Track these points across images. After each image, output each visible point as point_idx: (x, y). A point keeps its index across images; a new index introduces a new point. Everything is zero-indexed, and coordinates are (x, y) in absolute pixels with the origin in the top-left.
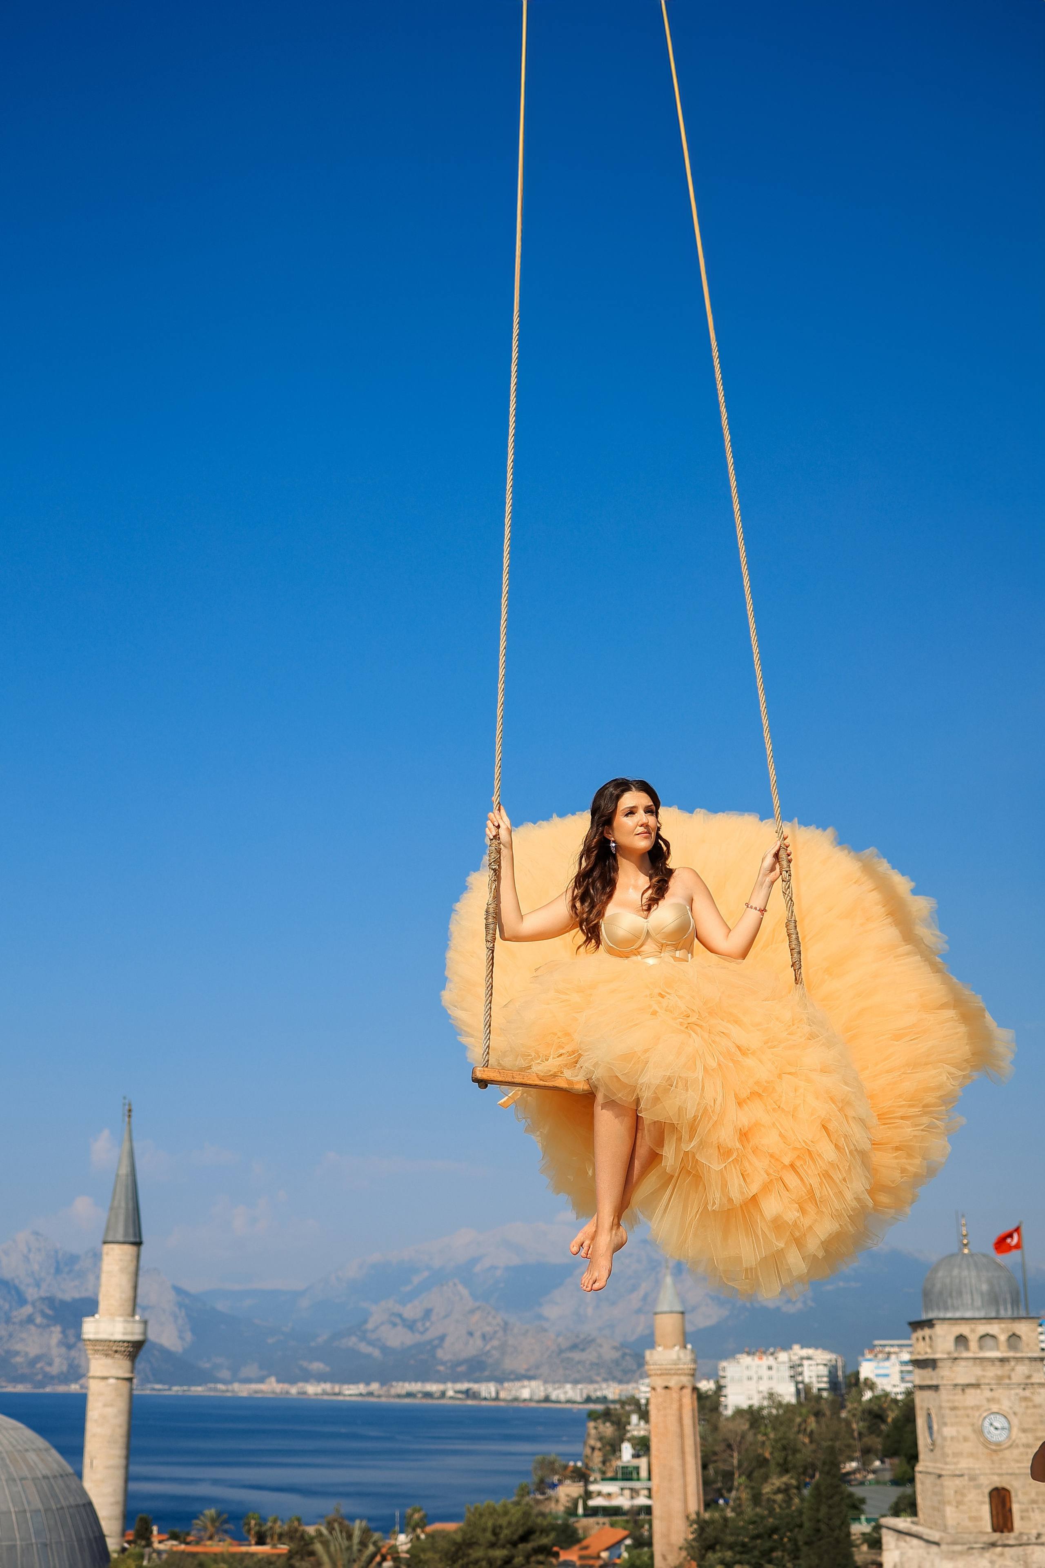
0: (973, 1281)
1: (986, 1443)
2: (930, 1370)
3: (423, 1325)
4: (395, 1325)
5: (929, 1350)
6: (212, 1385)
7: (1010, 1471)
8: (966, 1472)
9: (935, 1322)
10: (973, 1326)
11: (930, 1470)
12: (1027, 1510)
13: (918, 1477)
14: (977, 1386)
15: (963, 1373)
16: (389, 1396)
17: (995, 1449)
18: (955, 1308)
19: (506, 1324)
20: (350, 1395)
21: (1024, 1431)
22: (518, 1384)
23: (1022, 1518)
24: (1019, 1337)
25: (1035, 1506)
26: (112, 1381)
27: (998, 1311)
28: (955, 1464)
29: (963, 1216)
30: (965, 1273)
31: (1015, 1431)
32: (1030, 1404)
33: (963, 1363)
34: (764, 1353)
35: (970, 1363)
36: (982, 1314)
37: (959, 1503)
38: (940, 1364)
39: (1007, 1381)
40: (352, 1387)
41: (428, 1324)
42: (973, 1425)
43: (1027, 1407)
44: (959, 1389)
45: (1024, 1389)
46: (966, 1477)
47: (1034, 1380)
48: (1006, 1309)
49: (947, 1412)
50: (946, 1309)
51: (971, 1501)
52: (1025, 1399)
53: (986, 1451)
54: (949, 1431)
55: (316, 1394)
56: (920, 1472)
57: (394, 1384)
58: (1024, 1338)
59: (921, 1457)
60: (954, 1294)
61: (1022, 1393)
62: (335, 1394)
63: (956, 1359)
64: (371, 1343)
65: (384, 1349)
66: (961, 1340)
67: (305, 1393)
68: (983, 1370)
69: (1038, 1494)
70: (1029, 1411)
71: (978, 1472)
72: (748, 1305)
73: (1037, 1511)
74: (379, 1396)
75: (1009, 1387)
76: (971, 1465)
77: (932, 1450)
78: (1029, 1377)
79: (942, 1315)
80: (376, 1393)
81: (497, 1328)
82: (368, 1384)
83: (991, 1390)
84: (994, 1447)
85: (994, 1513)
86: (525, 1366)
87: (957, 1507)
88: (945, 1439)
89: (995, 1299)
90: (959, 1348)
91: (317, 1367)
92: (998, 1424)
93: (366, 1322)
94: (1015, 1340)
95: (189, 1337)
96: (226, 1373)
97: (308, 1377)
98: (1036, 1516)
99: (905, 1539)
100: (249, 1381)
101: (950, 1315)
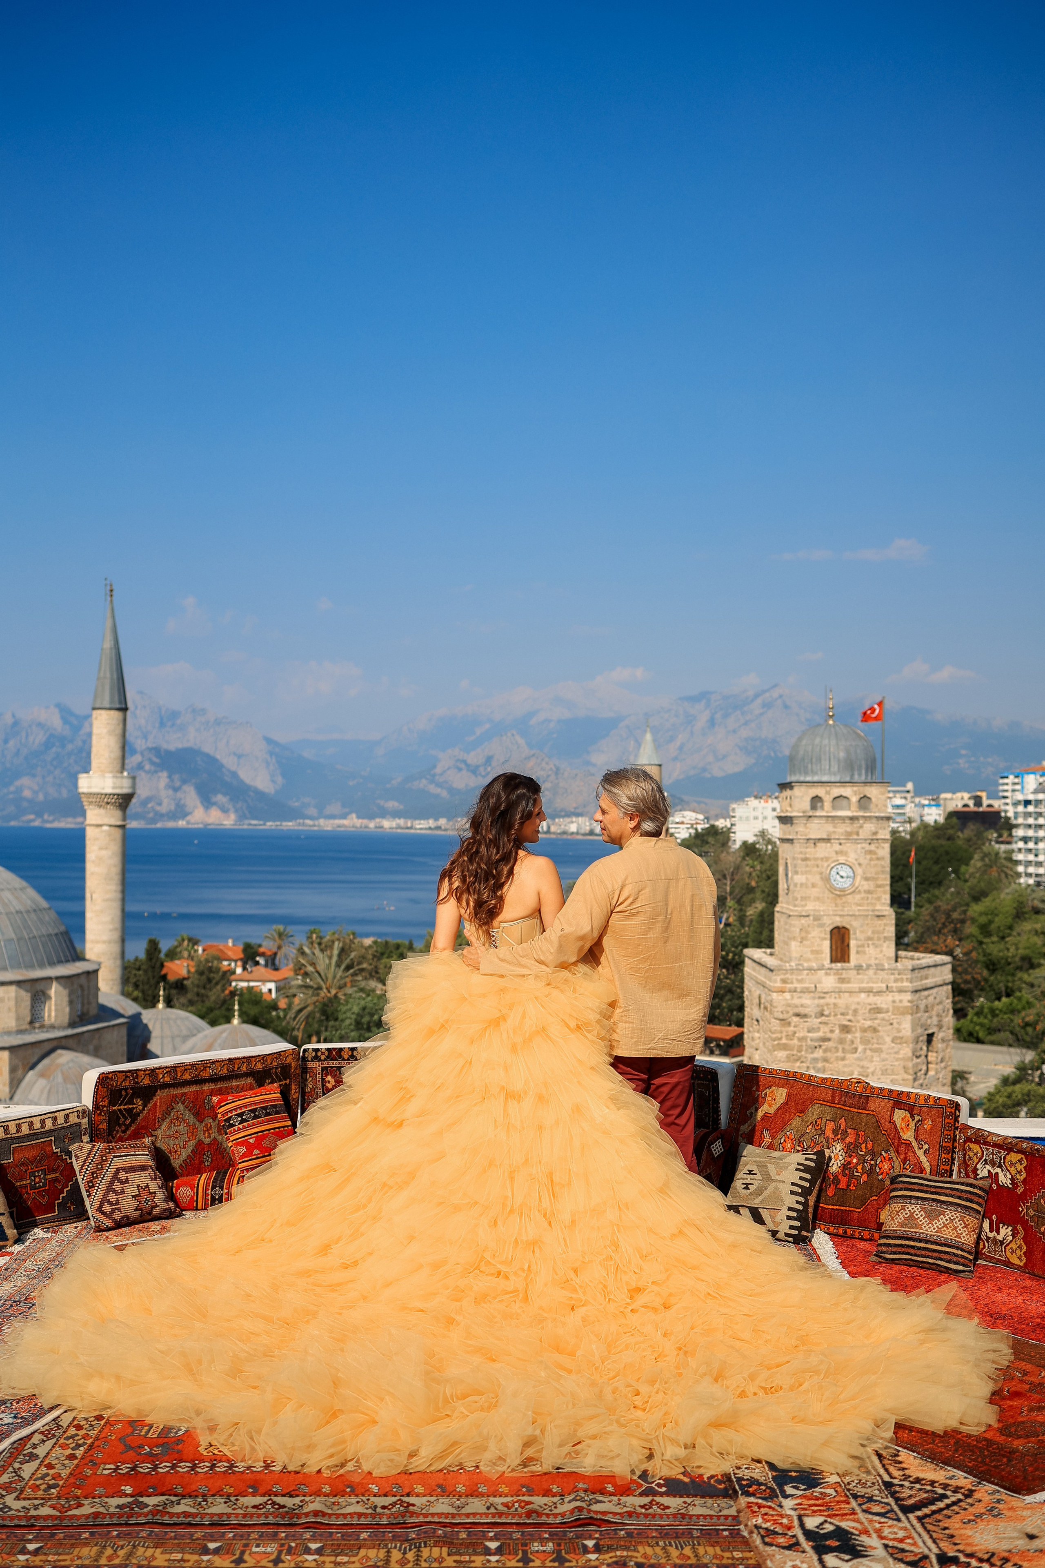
0: (832, 749)
1: (832, 889)
2: (789, 825)
3: (485, 769)
4: (460, 770)
5: (789, 809)
6: (301, 821)
7: (851, 913)
8: (812, 913)
9: (795, 785)
10: (828, 788)
11: (784, 911)
12: (863, 946)
13: (777, 915)
14: (828, 840)
15: (816, 829)
17: (840, 894)
18: (814, 773)
19: (558, 769)
20: (421, 829)
21: (867, 879)
22: (568, 820)
23: (858, 952)
24: (869, 798)
25: (870, 942)
26: (105, 828)
27: (852, 776)
28: (805, 906)
29: (833, 690)
30: (826, 742)
31: (858, 879)
32: (874, 857)
33: (816, 821)
34: (769, 797)
35: (823, 821)
36: (838, 779)
37: (803, 939)
38: (796, 821)
39: (855, 837)
40: (423, 822)
41: (489, 769)
42: (821, 873)
43: (871, 859)
44: (812, 844)
45: (871, 844)
46: (811, 918)
47: (879, 837)
48: (860, 775)
49: (800, 862)
50: (806, 773)
51: (813, 937)
52: (870, 852)
53: (831, 896)
54: (799, 879)
55: (392, 828)
56: (780, 912)
58: (873, 800)
59: (780, 899)
60: (814, 760)
61: (868, 847)
62: (408, 828)
63: (810, 817)
64: (438, 785)
65: (451, 790)
66: (816, 801)
67: (382, 827)
68: (835, 827)
69: (873, 932)
70: (872, 863)
71: (822, 913)
72: (772, 754)
73: (873, 947)
74: (446, 830)
75: (856, 841)
76: (817, 908)
77: (789, 894)
78: (875, 833)
79: (802, 779)
80: (442, 827)
81: (550, 773)
82: (436, 819)
83: (840, 844)
84: (838, 893)
85: (834, 947)
86: (575, 805)
87: (801, 942)
88: (796, 885)
89: (850, 765)
90: (813, 807)
91: (392, 805)
92: (842, 873)
93: (435, 767)
94: (864, 801)
95: (280, 780)
96: (312, 811)
97: (384, 813)
98: (871, 951)
99: (758, 967)
100: (332, 817)
101: (808, 779)
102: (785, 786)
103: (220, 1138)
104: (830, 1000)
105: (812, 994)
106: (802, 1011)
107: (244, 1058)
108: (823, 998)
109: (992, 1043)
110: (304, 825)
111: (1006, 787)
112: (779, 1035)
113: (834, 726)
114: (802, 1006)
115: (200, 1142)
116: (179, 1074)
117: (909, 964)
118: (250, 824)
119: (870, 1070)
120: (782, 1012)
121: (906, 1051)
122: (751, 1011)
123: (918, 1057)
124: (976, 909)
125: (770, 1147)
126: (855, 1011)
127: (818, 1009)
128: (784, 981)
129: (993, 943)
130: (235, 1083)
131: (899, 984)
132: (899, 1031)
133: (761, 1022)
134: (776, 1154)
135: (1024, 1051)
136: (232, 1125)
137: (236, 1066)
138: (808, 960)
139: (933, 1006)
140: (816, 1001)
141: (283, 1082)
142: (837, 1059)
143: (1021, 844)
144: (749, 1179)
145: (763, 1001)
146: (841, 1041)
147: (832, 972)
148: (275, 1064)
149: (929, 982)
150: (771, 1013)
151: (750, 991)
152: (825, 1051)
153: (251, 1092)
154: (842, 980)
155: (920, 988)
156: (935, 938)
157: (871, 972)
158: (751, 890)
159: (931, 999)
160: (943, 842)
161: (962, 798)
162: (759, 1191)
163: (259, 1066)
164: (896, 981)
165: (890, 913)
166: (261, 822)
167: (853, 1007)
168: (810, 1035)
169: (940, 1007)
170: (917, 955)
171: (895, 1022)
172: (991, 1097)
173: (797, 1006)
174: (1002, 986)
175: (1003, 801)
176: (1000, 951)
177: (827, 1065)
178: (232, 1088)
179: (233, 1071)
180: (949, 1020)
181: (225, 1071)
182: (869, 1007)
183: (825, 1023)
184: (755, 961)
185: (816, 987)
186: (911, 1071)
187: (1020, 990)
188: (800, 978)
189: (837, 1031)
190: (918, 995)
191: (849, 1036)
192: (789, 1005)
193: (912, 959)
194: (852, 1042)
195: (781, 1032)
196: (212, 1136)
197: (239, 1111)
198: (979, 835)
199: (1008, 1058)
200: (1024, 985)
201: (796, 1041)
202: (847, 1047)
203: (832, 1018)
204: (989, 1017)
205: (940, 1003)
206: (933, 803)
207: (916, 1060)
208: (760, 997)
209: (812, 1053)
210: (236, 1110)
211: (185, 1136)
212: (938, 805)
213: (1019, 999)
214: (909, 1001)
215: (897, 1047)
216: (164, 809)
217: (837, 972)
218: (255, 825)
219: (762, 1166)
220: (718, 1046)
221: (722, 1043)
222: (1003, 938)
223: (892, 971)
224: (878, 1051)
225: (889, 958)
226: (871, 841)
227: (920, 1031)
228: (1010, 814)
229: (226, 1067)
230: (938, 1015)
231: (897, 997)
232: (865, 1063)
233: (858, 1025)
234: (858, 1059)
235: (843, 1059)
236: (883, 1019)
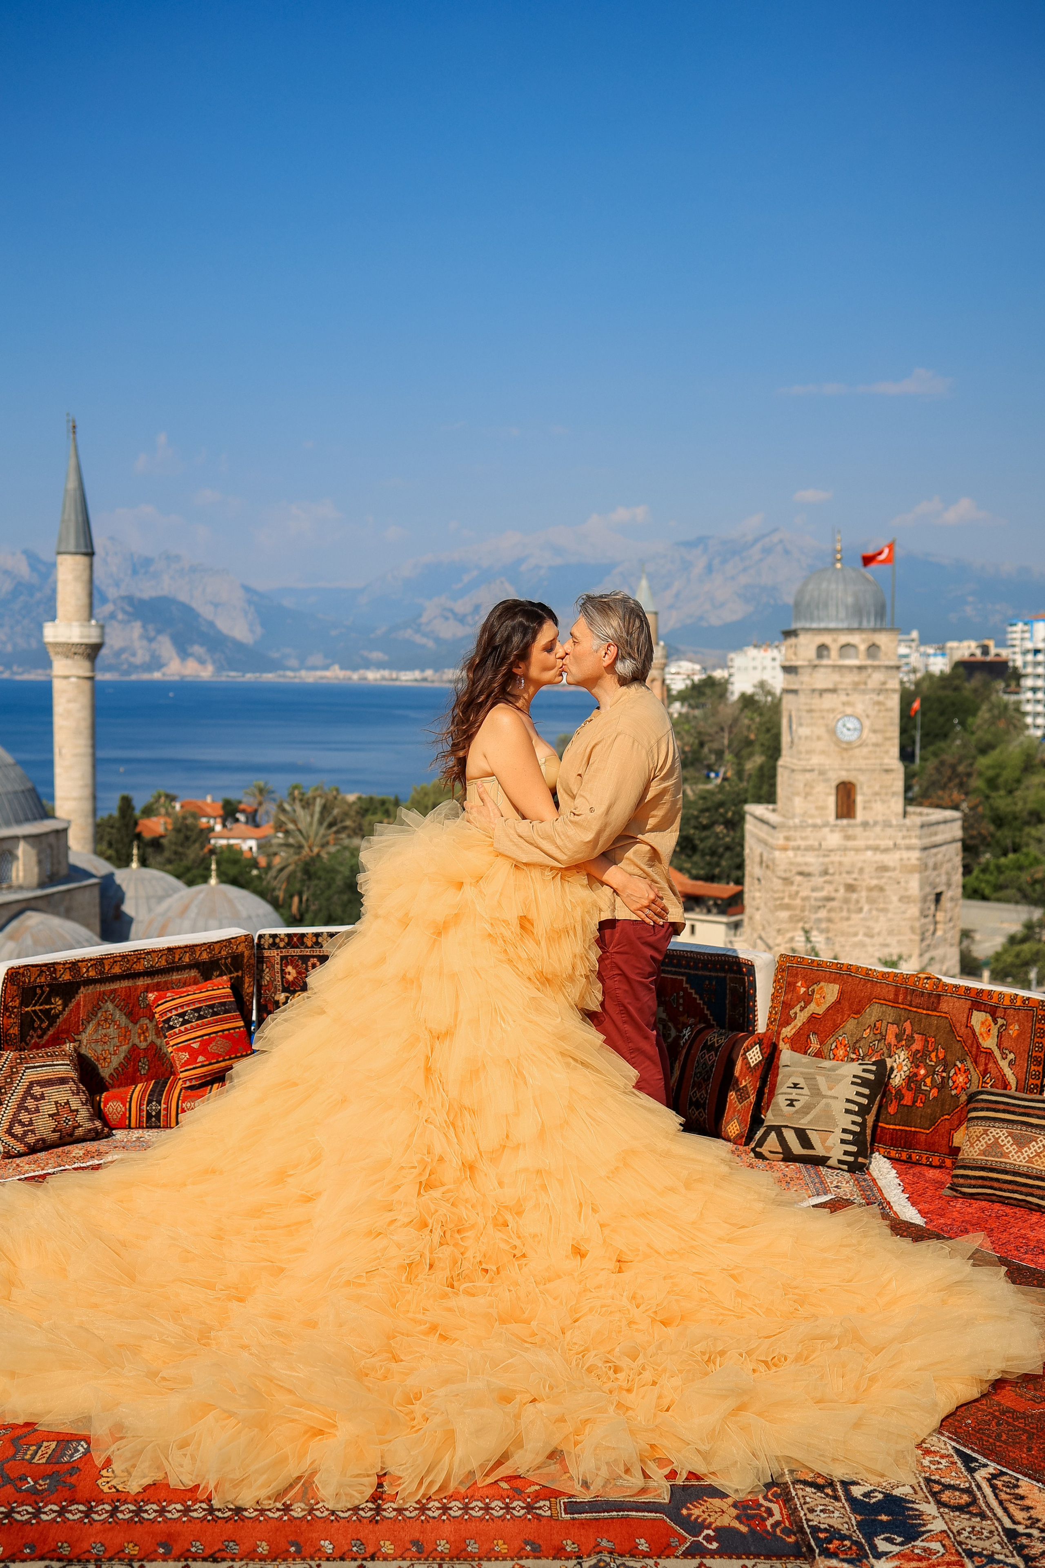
0: (839, 595)
1: (838, 742)
2: (792, 675)
3: (473, 618)
4: (447, 619)
5: (793, 657)
6: (281, 673)
7: (858, 767)
8: (815, 767)
9: (799, 632)
10: (835, 636)
11: (788, 765)
13: (780, 770)
14: (834, 691)
16: (442, 681)
17: (846, 747)
18: (820, 619)
20: (407, 681)
21: (875, 731)
23: (864, 808)
24: (877, 646)
25: (878, 798)
26: (73, 680)
27: (860, 623)
28: (809, 760)
29: (839, 532)
30: (833, 586)
31: (865, 731)
32: (883, 708)
33: (822, 670)
34: (769, 646)
35: (829, 670)
36: (844, 625)
37: (807, 795)
38: (800, 670)
39: (863, 687)
40: (408, 673)
43: (879, 711)
44: (816, 695)
45: (879, 694)
46: (816, 772)
47: (886, 687)
48: (869, 621)
49: (804, 714)
50: (812, 619)
51: (818, 793)
52: (879, 703)
53: (836, 749)
54: (803, 731)
55: (376, 680)
56: (782, 766)
57: (446, 670)
58: (883, 647)
59: (782, 753)
60: (820, 606)
62: (392, 680)
63: (815, 666)
64: (425, 635)
65: (437, 640)
66: (822, 650)
67: (365, 679)
68: (842, 676)
69: (881, 787)
70: (882, 714)
71: (827, 767)
72: (771, 602)
73: (879, 803)
74: (433, 681)
75: (864, 692)
76: (821, 762)
77: (791, 747)
78: (884, 683)
79: (808, 625)
80: (429, 679)
82: (423, 670)
83: (848, 695)
84: (844, 746)
85: (838, 803)
87: (804, 798)
88: (800, 738)
89: (858, 611)
90: (820, 656)
91: (376, 655)
92: (849, 725)
93: (420, 616)
94: (873, 649)
95: (259, 630)
96: (294, 662)
97: (368, 665)
98: (878, 807)
99: (759, 824)
100: (314, 668)
101: (815, 625)
102: (789, 634)
103: (158, 1042)
104: (836, 858)
105: (816, 853)
106: (806, 869)
107: (186, 947)
108: (828, 856)
109: (999, 900)
110: (284, 676)
111: (1014, 636)
112: (781, 895)
113: (842, 569)
114: (806, 864)
115: (135, 1047)
116: (107, 968)
117: (918, 820)
118: (228, 676)
119: (876, 931)
120: (785, 871)
121: (914, 910)
122: (752, 869)
123: (926, 916)
124: (983, 762)
125: (818, 1054)
126: (861, 870)
127: (822, 868)
128: (787, 839)
129: (1001, 797)
130: (175, 977)
131: (907, 841)
132: (906, 889)
133: (763, 882)
134: (827, 1064)
135: (1032, 908)
136: (172, 1028)
137: (177, 957)
138: (812, 816)
139: (942, 864)
140: (821, 860)
141: (235, 975)
142: (842, 919)
143: (1029, 695)
144: (794, 1094)
145: (765, 858)
146: (846, 901)
147: (838, 829)
148: (224, 953)
149: (938, 839)
150: (773, 871)
151: (751, 849)
152: (830, 911)
153: (195, 987)
154: (848, 838)
155: (928, 845)
156: (940, 793)
157: (878, 829)
158: (749, 743)
159: (940, 856)
160: (949, 692)
161: (969, 647)
162: (807, 1109)
163: (205, 956)
164: (904, 838)
165: (898, 766)
166: (240, 674)
167: (859, 865)
168: (815, 894)
169: (949, 865)
170: (925, 810)
171: (902, 880)
172: (998, 956)
173: (799, 865)
174: (1008, 842)
175: (1011, 650)
176: (1008, 805)
177: (831, 926)
178: (172, 982)
179: (174, 962)
180: (958, 878)
181: (164, 963)
182: (875, 866)
183: (830, 882)
184: (756, 818)
185: (820, 845)
186: (918, 931)
187: (1027, 845)
188: (804, 835)
189: (842, 890)
190: (926, 852)
191: (854, 896)
192: (791, 864)
193: (921, 814)
194: (858, 902)
195: (783, 891)
196: (149, 1039)
197: (180, 1011)
198: (986, 685)
199: (1014, 916)
200: (1031, 841)
201: (798, 902)
202: (852, 907)
203: (837, 877)
204: (995, 873)
205: (950, 860)
206: (938, 652)
207: (923, 921)
208: (761, 856)
209: (816, 912)
210: (176, 1009)
211: (116, 1040)
212: (943, 655)
213: (1027, 855)
214: (918, 859)
215: (904, 907)
216: (138, 660)
217: (843, 829)
218: (234, 677)
219: (810, 1078)
220: (716, 904)
221: (719, 902)
222: (1010, 792)
223: (900, 827)
224: (885, 910)
225: (897, 815)
226: (879, 692)
227: (928, 889)
228: (1019, 663)
229: (164, 957)
230: (948, 873)
231: (905, 854)
232: (871, 923)
233: (864, 884)
234: (864, 919)
235: (848, 919)
236: (890, 878)
